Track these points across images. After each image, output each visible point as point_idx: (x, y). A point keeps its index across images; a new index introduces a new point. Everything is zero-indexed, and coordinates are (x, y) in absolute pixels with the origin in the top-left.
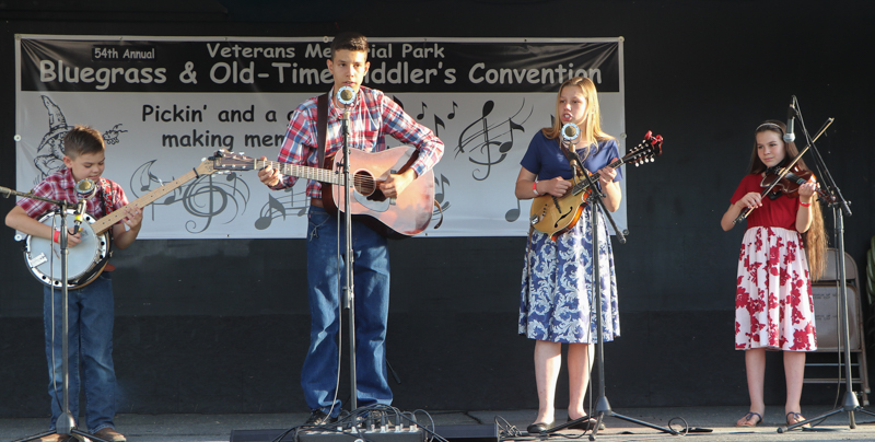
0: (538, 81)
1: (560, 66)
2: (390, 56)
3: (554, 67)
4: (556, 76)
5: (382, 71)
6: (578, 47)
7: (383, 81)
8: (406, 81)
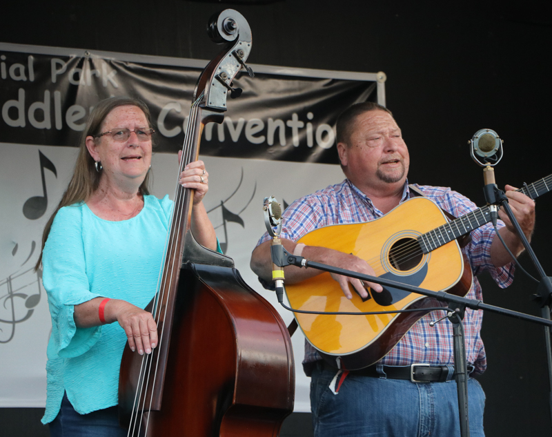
0: (261, 140)
1: (295, 116)
2: (32, 78)
3: (286, 118)
4: (289, 132)
5: (20, 104)
6: (318, 86)
7: (21, 123)
8: (59, 126)
